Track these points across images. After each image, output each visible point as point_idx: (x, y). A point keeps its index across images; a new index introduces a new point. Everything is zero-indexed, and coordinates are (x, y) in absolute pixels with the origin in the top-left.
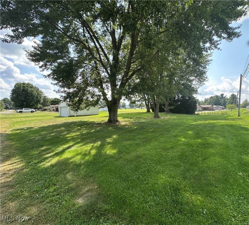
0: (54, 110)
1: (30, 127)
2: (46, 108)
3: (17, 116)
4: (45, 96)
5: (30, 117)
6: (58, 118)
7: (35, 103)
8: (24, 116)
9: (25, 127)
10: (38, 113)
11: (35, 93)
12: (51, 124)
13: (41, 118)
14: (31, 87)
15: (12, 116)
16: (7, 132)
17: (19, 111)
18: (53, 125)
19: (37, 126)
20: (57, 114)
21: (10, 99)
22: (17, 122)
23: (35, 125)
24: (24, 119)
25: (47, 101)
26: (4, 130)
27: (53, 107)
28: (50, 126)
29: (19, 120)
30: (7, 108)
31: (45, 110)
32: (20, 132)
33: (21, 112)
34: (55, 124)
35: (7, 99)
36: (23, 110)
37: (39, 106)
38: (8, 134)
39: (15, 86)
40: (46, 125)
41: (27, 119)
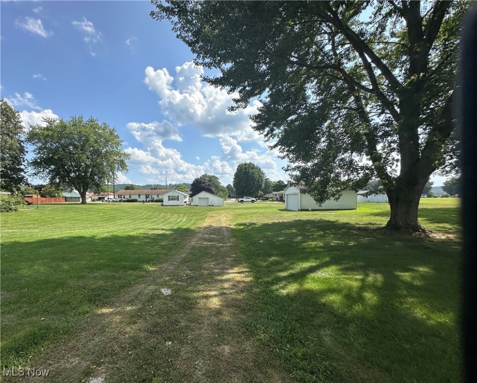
0: (277, 198)
1: (252, 222)
2: (267, 196)
3: (238, 207)
4: (267, 179)
5: (251, 208)
6: (284, 212)
7: (256, 190)
8: (244, 207)
9: (248, 221)
10: (259, 203)
11: (256, 176)
12: (276, 221)
13: (263, 211)
14: (252, 168)
15: (234, 206)
16: (232, 227)
17: (240, 199)
18: (279, 224)
19: (260, 222)
20: (282, 205)
21: (232, 185)
22: (240, 215)
23: (257, 220)
24: (245, 211)
25: (269, 186)
26: (229, 223)
27: (276, 195)
28: (274, 224)
29: (240, 212)
30: (230, 197)
31: (267, 199)
32: (243, 229)
33: (242, 201)
34: (281, 221)
35: (230, 185)
36: (244, 199)
37: (260, 192)
38: (232, 229)
39: (237, 169)
40: (270, 222)
41: (248, 211)
